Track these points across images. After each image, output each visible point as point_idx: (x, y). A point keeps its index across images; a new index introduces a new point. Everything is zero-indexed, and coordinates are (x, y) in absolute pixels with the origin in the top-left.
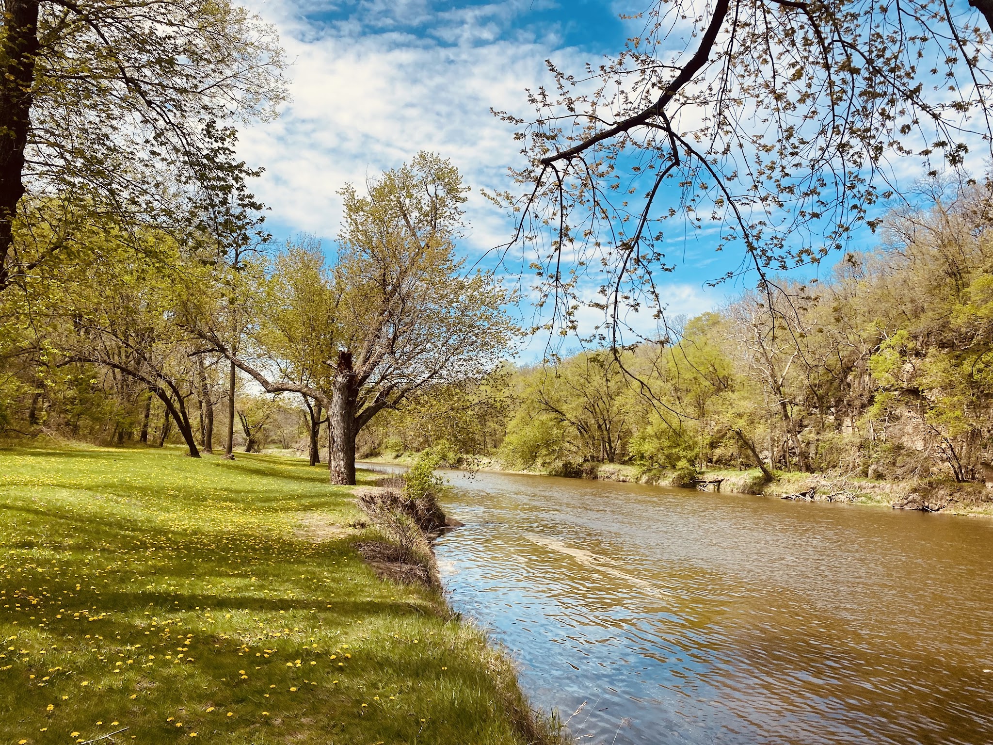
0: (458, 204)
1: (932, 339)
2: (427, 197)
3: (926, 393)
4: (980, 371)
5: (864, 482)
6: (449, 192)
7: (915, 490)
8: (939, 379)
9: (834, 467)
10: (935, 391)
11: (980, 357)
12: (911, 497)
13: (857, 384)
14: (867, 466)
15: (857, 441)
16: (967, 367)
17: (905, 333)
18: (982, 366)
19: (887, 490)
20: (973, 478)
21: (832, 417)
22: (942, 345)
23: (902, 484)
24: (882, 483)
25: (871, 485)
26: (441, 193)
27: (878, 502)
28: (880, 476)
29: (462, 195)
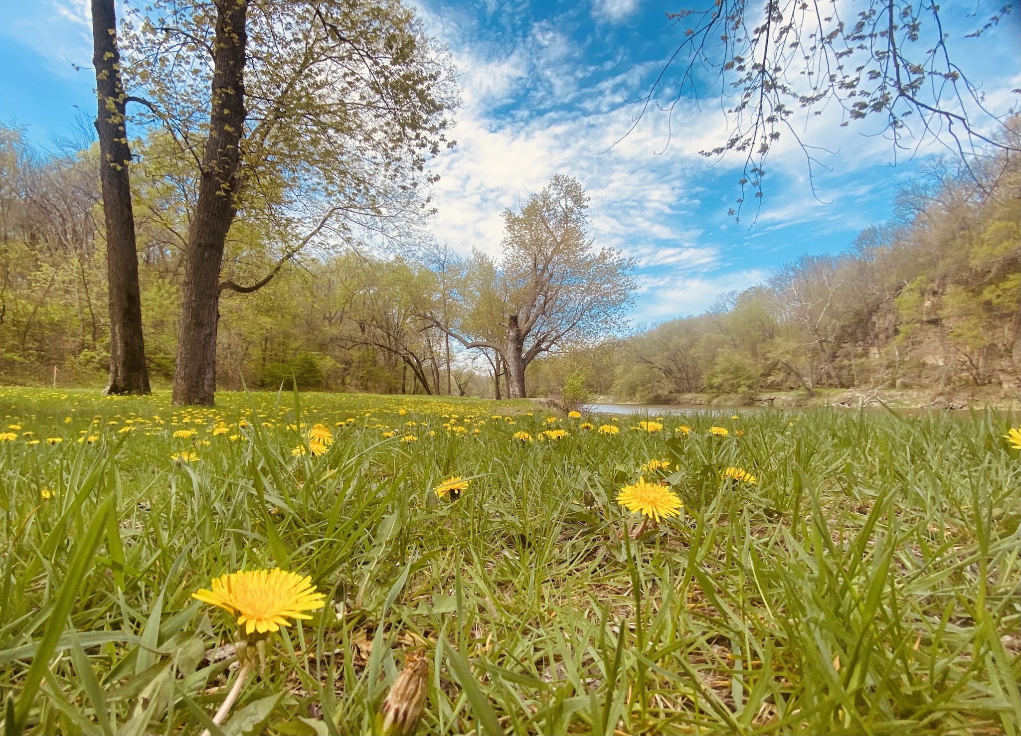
0: (583, 210)
1: (949, 280)
2: (560, 209)
3: (944, 322)
4: (998, 296)
5: (893, 392)
6: (575, 202)
7: (941, 394)
8: (955, 310)
9: (866, 383)
10: (952, 320)
11: (997, 286)
12: (937, 400)
13: (881, 322)
14: (894, 381)
15: (885, 363)
16: (987, 295)
17: (924, 278)
18: (1000, 293)
19: (914, 396)
20: (990, 382)
21: (860, 348)
22: (958, 283)
23: (927, 392)
24: (910, 392)
25: (900, 393)
26: (570, 204)
27: (908, 405)
28: (906, 386)
29: (585, 204)
